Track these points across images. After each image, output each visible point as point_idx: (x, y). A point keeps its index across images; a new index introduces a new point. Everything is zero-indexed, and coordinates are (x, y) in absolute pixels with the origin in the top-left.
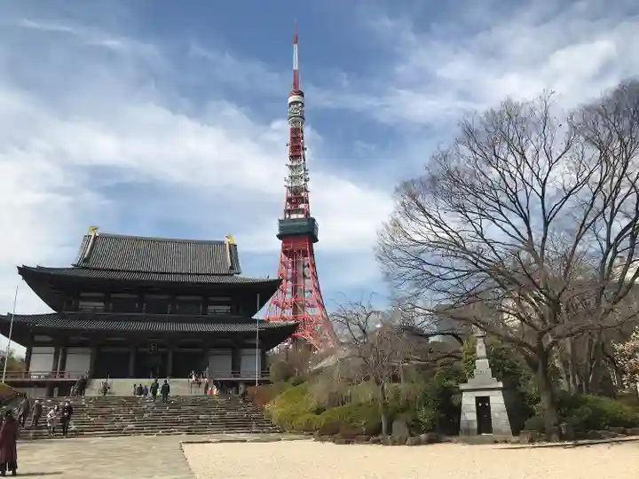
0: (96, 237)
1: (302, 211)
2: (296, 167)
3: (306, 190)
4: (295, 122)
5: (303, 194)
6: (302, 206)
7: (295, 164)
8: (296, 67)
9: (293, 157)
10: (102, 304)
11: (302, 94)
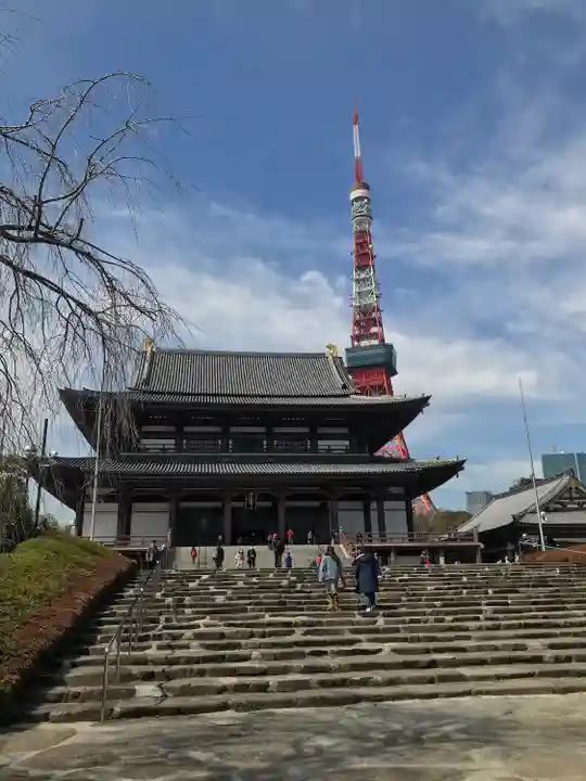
0: (153, 353)
1: (375, 335)
2: (364, 280)
3: (378, 310)
4: (360, 223)
5: (374, 315)
6: (374, 330)
7: (363, 276)
8: (357, 153)
9: (360, 268)
10: (173, 441)
11: (366, 187)
